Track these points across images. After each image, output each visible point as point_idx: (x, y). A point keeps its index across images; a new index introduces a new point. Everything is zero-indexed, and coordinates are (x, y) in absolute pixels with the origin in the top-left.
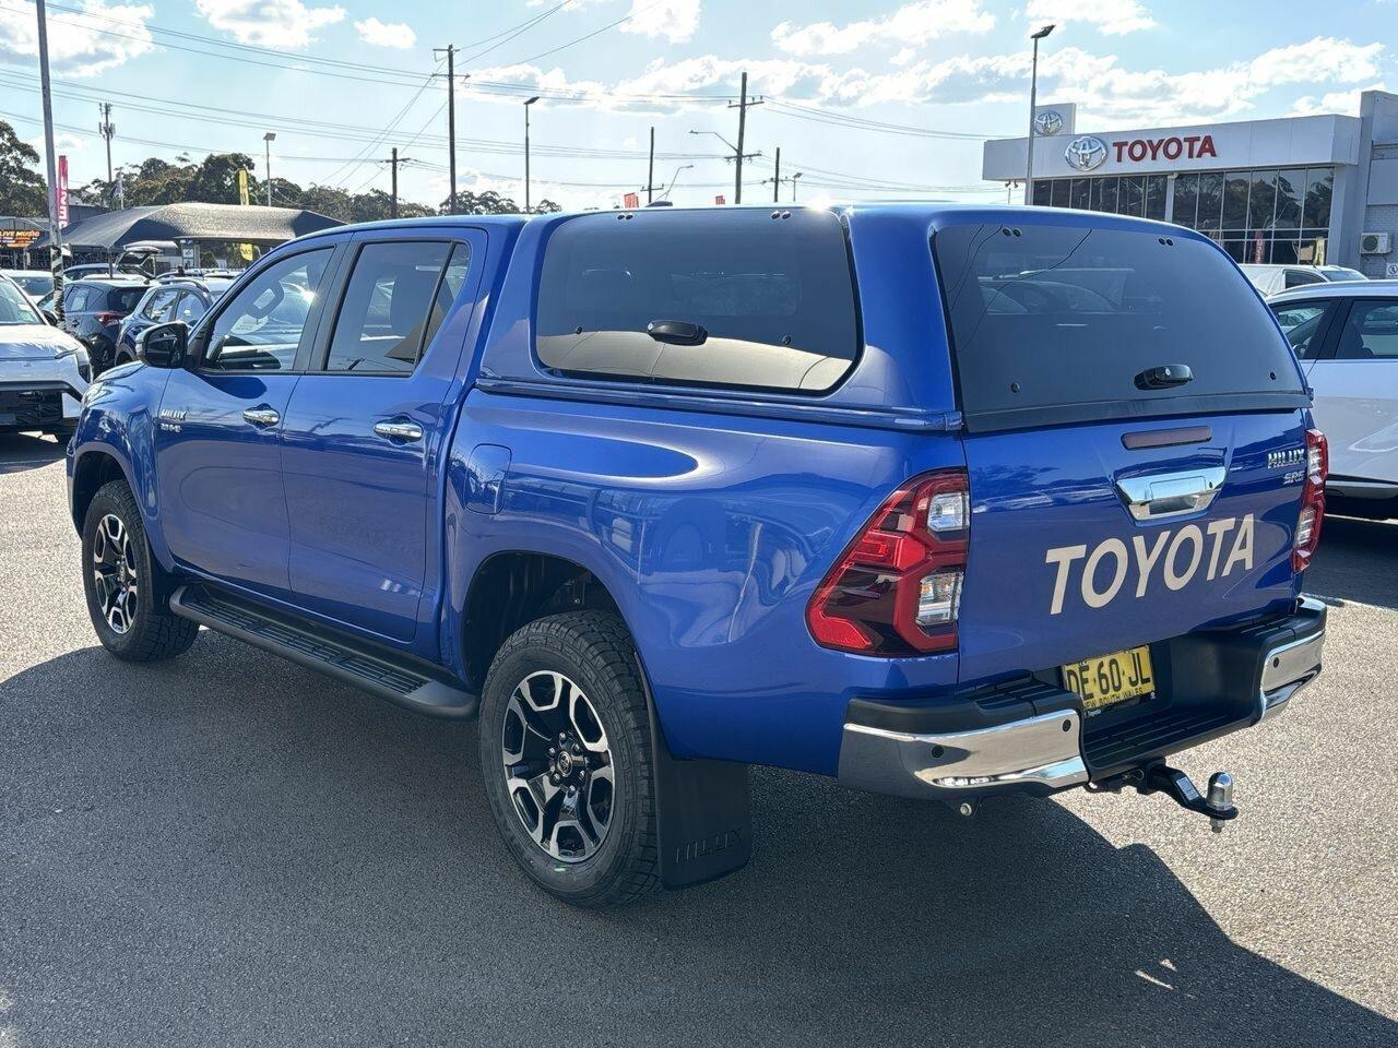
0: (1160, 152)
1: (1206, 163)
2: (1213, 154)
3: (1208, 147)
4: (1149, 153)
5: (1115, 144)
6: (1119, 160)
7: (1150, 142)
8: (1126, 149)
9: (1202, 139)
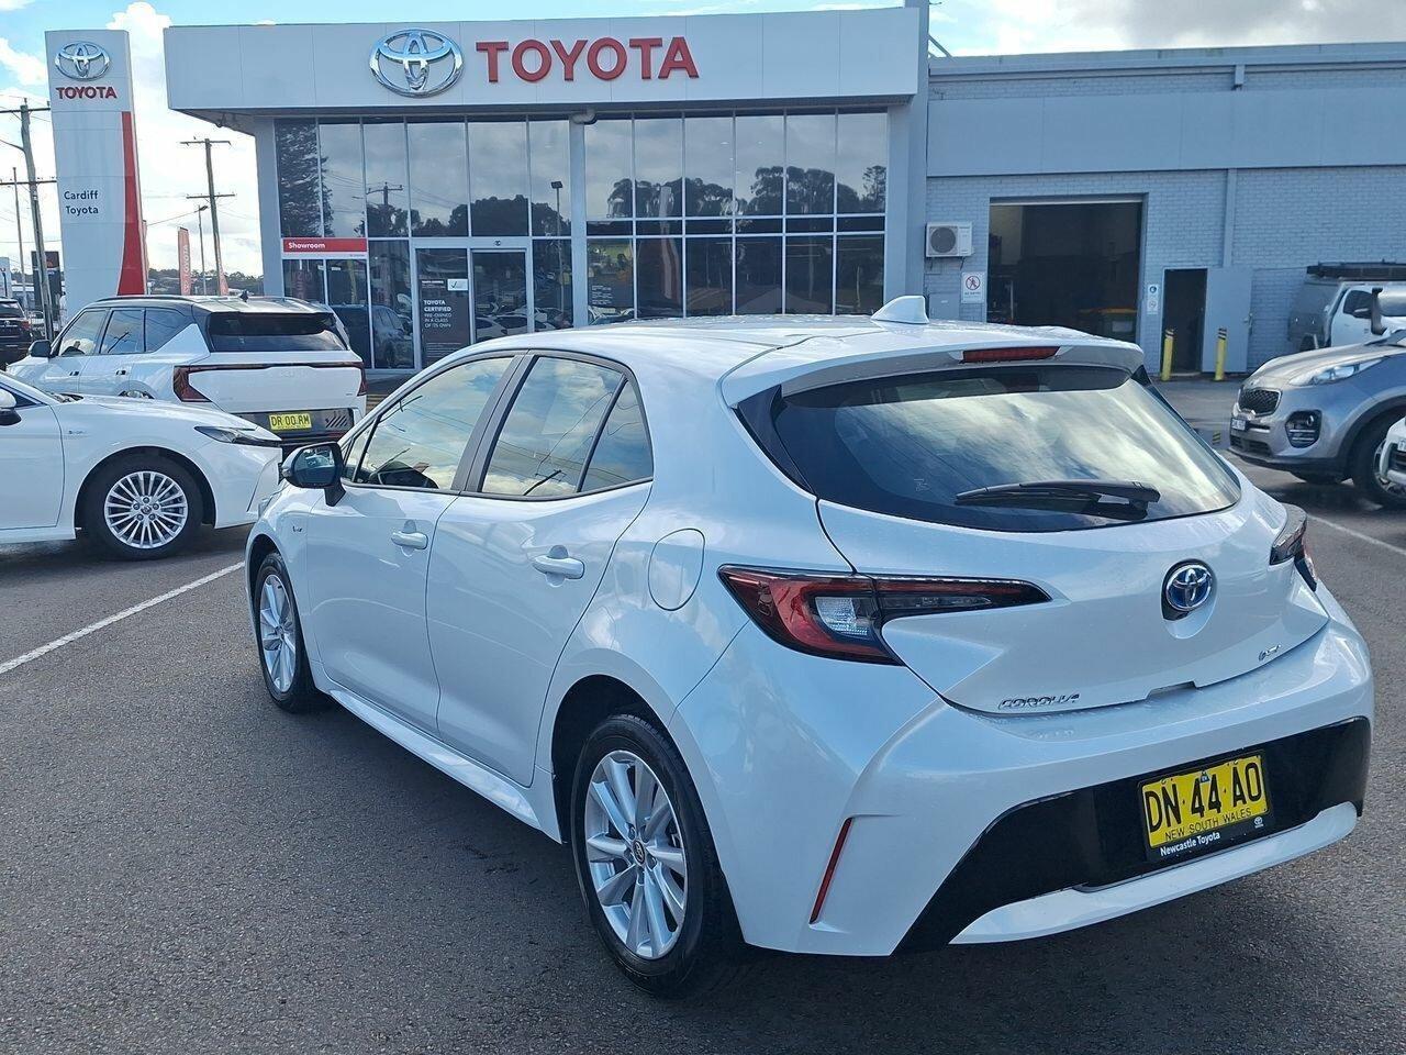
0: (581, 65)
1: (677, 89)
2: (694, 75)
3: (680, 58)
4: (558, 67)
5: (481, 47)
6: (493, 79)
7: (557, 45)
8: (505, 60)
9: (667, 43)
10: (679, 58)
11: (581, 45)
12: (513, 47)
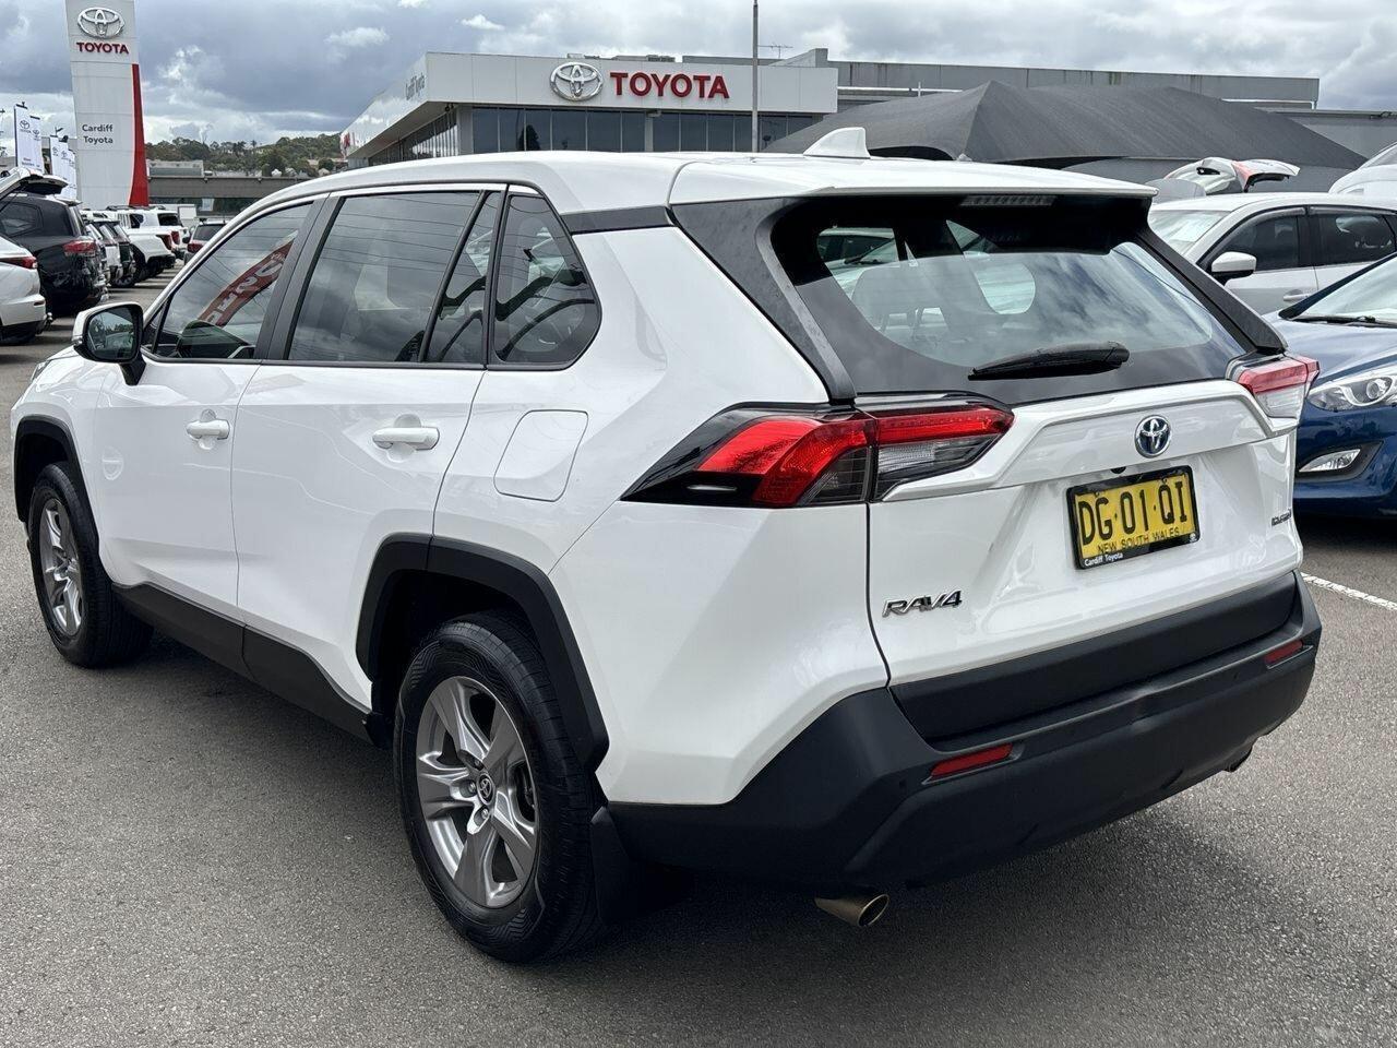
9: (712, 80)
10: (719, 87)
11: (667, 77)
12: (630, 76)
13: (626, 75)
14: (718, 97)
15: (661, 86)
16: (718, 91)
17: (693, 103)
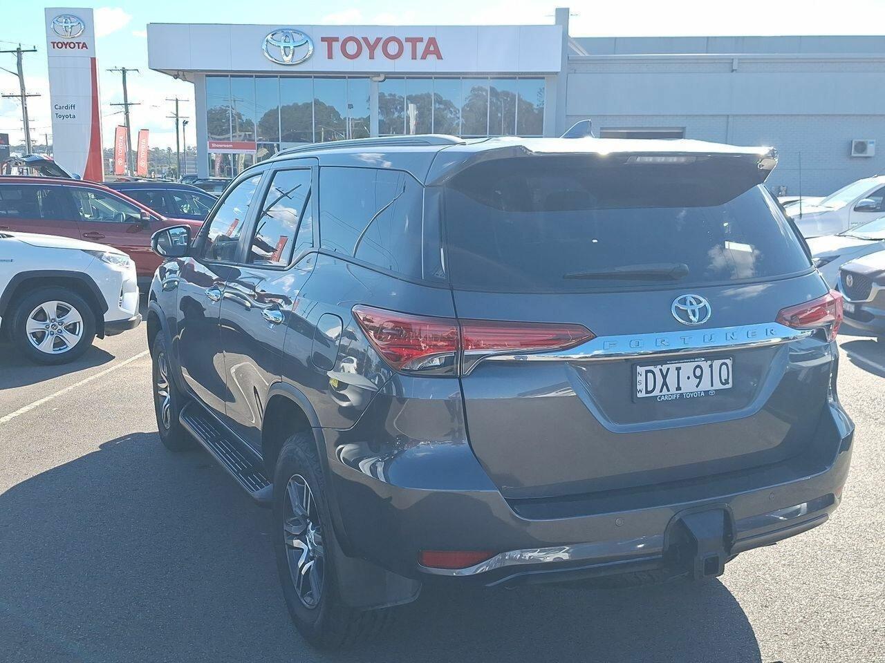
0: (378, 51)
4: (366, 52)
9: (426, 40)
10: (432, 48)
11: (378, 40)
12: (341, 40)
13: (336, 39)
14: (432, 58)
15: (372, 48)
16: (431, 53)
17: (405, 64)
